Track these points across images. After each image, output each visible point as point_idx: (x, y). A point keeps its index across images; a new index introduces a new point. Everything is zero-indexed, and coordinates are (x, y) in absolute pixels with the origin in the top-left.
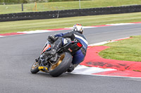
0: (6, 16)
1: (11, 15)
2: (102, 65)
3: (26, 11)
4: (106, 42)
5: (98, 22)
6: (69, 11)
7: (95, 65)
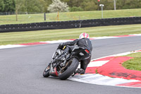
0: (29, 25)
1: (33, 25)
2: (126, 76)
3: (48, 20)
4: (129, 53)
5: (121, 32)
6: (92, 21)
7: (119, 76)
